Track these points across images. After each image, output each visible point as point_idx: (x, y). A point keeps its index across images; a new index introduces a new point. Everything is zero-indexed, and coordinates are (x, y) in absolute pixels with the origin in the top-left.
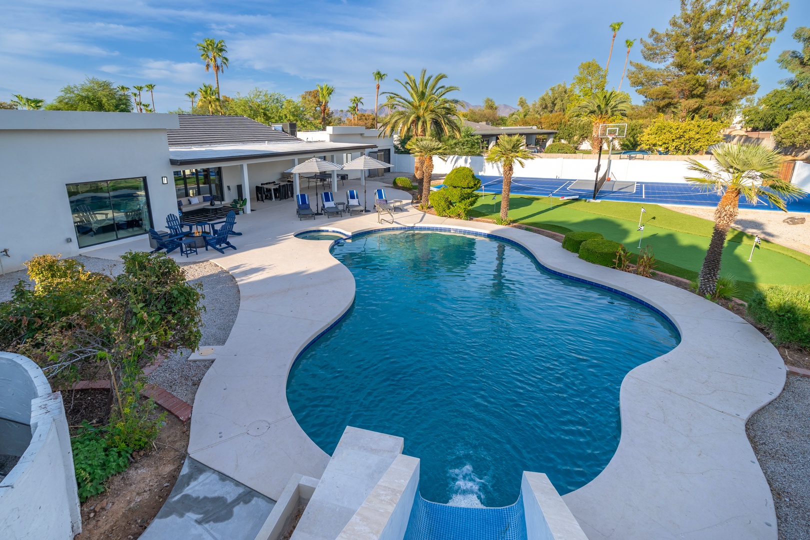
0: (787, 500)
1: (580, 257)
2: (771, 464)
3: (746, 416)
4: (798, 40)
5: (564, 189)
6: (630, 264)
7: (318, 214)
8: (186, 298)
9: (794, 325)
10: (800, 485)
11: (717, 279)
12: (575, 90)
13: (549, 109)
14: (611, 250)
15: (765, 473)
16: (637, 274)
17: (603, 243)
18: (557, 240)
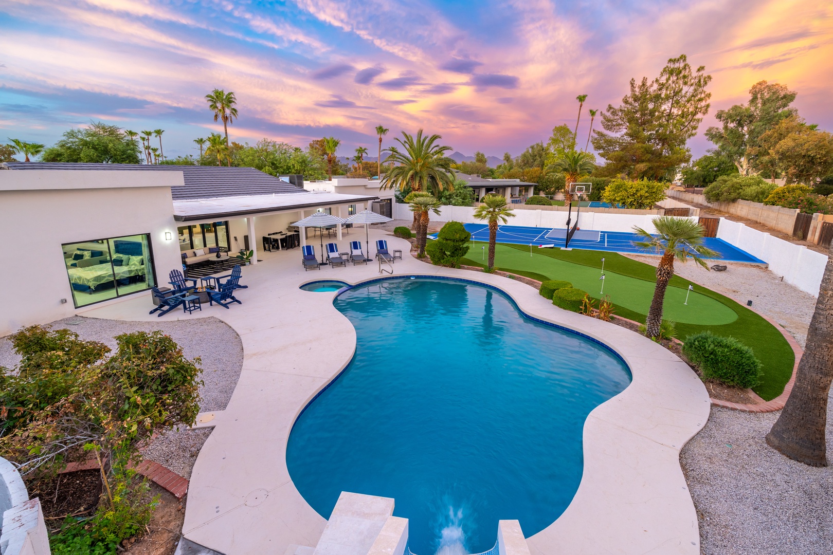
0: (708, 519)
1: (554, 303)
2: (698, 487)
3: (680, 446)
4: (719, 120)
5: (542, 237)
6: (594, 309)
7: (323, 264)
8: (183, 375)
9: (715, 365)
10: (718, 504)
11: (660, 323)
12: (551, 149)
13: (530, 164)
14: (578, 298)
15: (693, 497)
16: (599, 318)
17: (572, 292)
18: (535, 287)
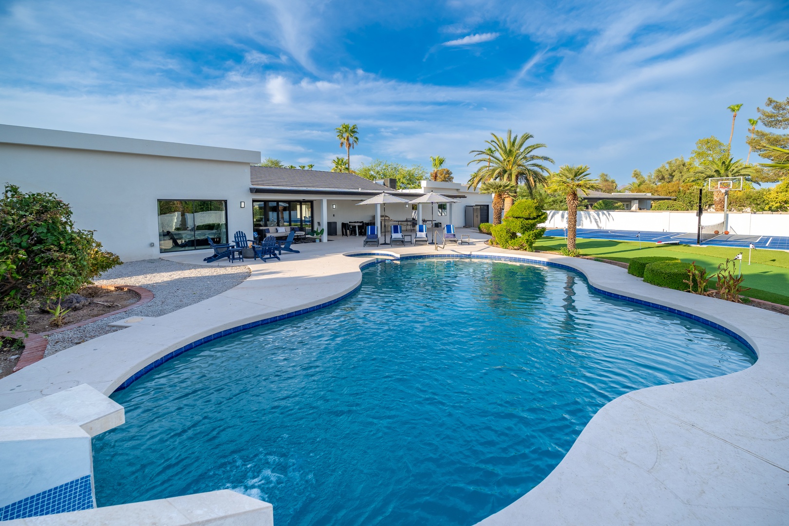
1: (645, 281)
5: (667, 237)
7: (385, 244)
12: (695, 163)
13: (667, 180)
14: (684, 271)
16: (719, 298)
18: (626, 267)
